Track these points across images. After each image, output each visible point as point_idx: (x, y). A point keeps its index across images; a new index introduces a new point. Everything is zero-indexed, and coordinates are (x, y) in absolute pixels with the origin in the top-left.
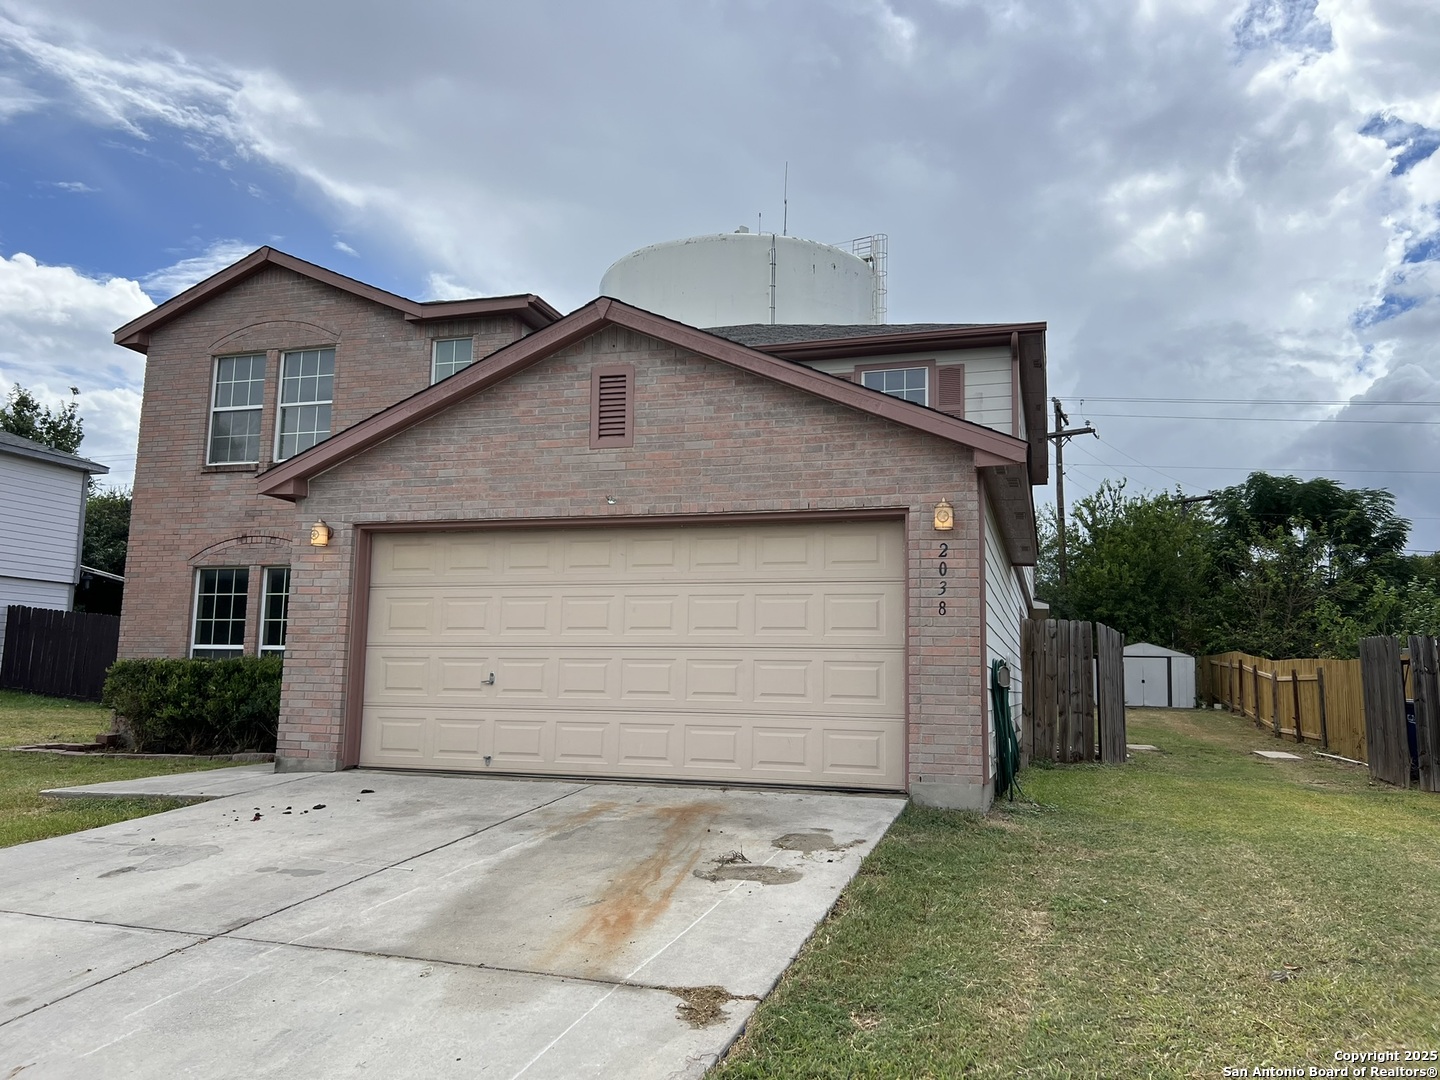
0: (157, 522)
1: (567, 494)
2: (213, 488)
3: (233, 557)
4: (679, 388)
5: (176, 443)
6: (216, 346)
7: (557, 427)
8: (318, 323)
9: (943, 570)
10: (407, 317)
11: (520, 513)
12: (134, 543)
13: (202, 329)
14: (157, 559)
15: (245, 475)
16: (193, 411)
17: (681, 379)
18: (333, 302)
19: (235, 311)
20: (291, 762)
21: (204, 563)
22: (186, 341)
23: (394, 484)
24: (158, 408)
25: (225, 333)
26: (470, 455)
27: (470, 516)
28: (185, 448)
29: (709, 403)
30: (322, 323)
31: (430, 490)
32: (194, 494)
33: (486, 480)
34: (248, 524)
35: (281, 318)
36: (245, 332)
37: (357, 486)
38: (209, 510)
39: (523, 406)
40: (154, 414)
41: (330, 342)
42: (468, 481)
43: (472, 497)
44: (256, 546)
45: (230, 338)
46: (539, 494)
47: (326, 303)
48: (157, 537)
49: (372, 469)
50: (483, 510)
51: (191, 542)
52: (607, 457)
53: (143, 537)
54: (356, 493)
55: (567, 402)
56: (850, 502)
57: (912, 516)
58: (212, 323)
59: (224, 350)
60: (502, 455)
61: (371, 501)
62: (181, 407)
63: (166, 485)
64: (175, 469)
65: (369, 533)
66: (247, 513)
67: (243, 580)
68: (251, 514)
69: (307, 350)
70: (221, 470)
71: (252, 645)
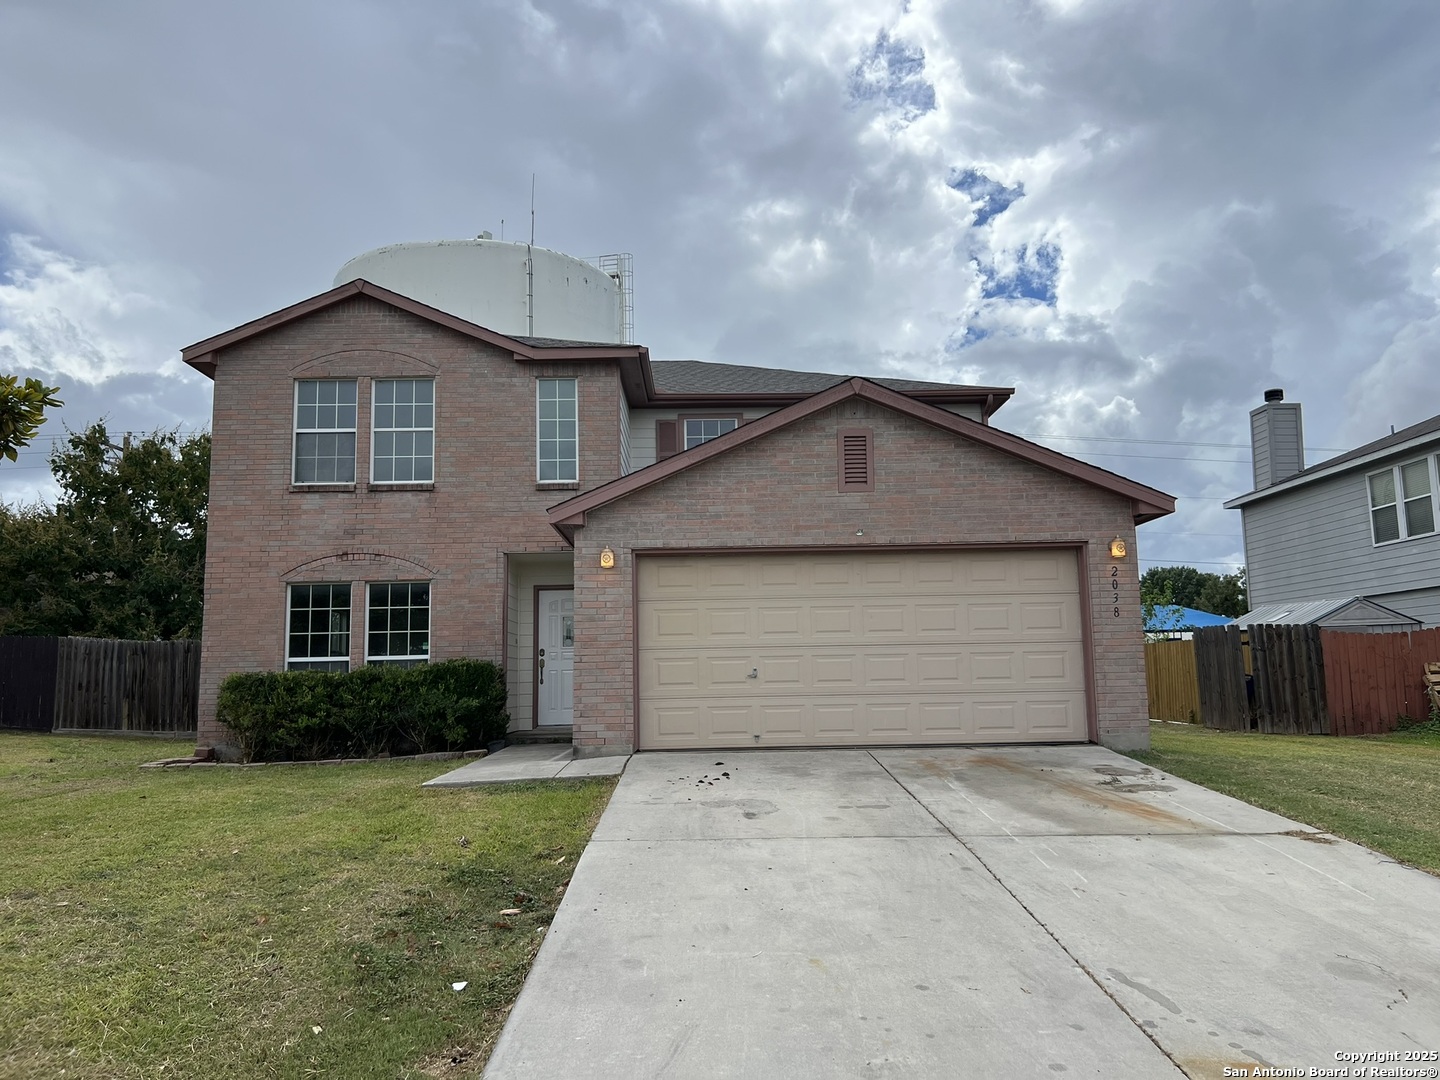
0: (240, 539)
1: (822, 527)
2: (304, 507)
3: (334, 573)
4: (910, 448)
5: (257, 462)
6: (298, 369)
7: (811, 475)
8: (414, 354)
9: (1115, 585)
10: (516, 357)
11: (782, 542)
12: (213, 560)
13: (281, 352)
14: (242, 575)
15: (340, 495)
16: (275, 432)
17: (911, 442)
18: (430, 336)
19: (319, 336)
20: (588, 749)
21: (299, 578)
22: (262, 362)
23: (668, 517)
24: (233, 427)
25: (309, 357)
26: (736, 495)
27: (739, 543)
28: (268, 467)
29: (934, 460)
30: (419, 356)
31: (702, 522)
32: (281, 512)
33: (751, 515)
34: (348, 542)
35: (373, 347)
36: (332, 357)
37: (633, 518)
38: (302, 528)
39: (781, 457)
40: (229, 432)
41: (429, 373)
42: (735, 516)
43: (740, 529)
44: (359, 563)
45: (315, 363)
46: (797, 527)
47: (421, 336)
48: (242, 554)
49: (646, 504)
50: (750, 540)
51: (281, 559)
52: (853, 499)
53: (224, 554)
54: (634, 524)
55: (818, 456)
56: (1046, 536)
57: (1090, 546)
58: (292, 347)
59: (308, 374)
60: (765, 495)
61: (648, 531)
62: (260, 427)
63: (249, 503)
64: (258, 488)
65: (642, 555)
66: (346, 532)
67: (342, 595)
68: (351, 533)
69: (402, 379)
70: (311, 490)
71: (359, 656)
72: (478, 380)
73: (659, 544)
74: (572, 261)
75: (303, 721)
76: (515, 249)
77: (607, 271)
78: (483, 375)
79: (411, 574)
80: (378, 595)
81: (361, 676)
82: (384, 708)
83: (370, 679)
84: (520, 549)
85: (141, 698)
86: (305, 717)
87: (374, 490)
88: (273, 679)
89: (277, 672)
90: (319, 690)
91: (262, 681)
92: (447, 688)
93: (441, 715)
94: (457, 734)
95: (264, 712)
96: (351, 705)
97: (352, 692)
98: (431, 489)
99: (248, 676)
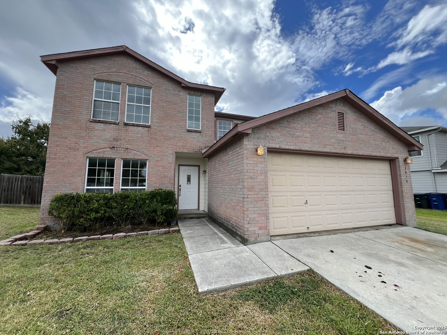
0: (66, 138)
1: (332, 145)
2: (96, 128)
3: (108, 154)
4: (356, 120)
5: (76, 108)
6: (96, 75)
7: (328, 125)
8: (144, 78)
9: (406, 172)
12: (51, 145)
13: (88, 67)
14: (66, 153)
15: (112, 125)
16: (84, 97)
18: (150, 73)
19: (106, 65)
20: (252, 239)
21: (92, 155)
22: (80, 70)
23: (281, 135)
24: (64, 93)
25: (101, 72)
27: (306, 149)
28: (80, 111)
30: (146, 79)
31: (293, 139)
32: (86, 129)
34: (115, 143)
35: (128, 73)
36: (111, 73)
37: (268, 134)
38: (96, 136)
39: (319, 116)
40: (62, 95)
41: (150, 86)
42: (304, 138)
43: (306, 143)
44: (119, 151)
45: (104, 74)
46: (325, 144)
47: (147, 72)
48: (66, 144)
49: (273, 128)
51: (85, 147)
52: (340, 135)
53: (57, 143)
55: (330, 118)
58: (94, 66)
59: (101, 78)
60: (314, 130)
61: (273, 140)
62: (78, 95)
63: (71, 124)
64: (76, 118)
66: (114, 139)
67: (111, 163)
68: (116, 140)
69: (139, 86)
70: (99, 122)
71: (118, 187)
72: (167, 91)
73: (278, 146)
75: (93, 215)
78: (169, 90)
79: (139, 156)
80: (126, 164)
81: (121, 196)
82: (130, 209)
83: (124, 197)
84: (181, 151)
85: (29, 194)
86: (94, 213)
87: (126, 124)
88: (78, 196)
89: (82, 194)
90: (101, 201)
91: (73, 198)
92: (157, 201)
93: (155, 211)
94: (161, 219)
95: (74, 211)
96: (116, 208)
97: (116, 202)
98: (149, 127)
99: (66, 195)
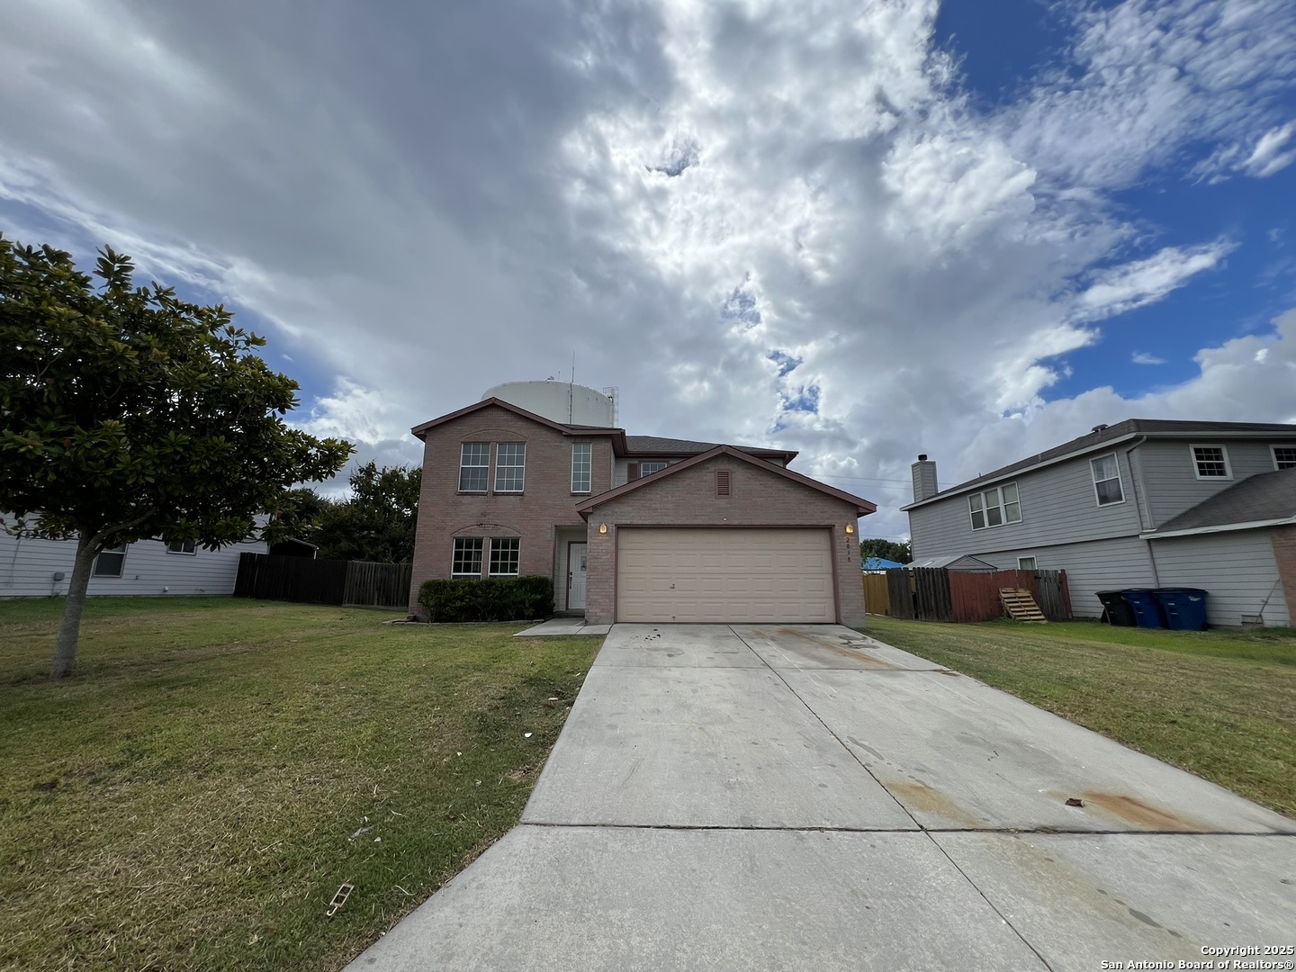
0: (433, 516)
1: (707, 516)
2: (463, 502)
3: (475, 533)
4: (750, 478)
5: (443, 480)
6: (464, 438)
7: (702, 490)
8: (517, 432)
9: (848, 547)
10: (563, 433)
11: (688, 522)
13: (457, 430)
14: (432, 533)
15: (480, 497)
16: (452, 467)
17: (750, 476)
18: (523, 423)
19: (472, 424)
20: (592, 621)
21: (459, 535)
22: (448, 434)
23: (633, 509)
24: (432, 464)
25: (469, 432)
26: (666, 499)
27: (667, 523)
28: (448, 483)
29: (761, 485)
30: (519, 432)
31: (649, 512)
32: (453, 504)
33: (673, 510)
34: (483, 519)
35: (498, 428)
36: (479, 433)
37: (616, 510)
38: (462, 512)
39: (688, 482)
40: (430, 466)
41: (523, 440)
42: (665, 510)
43: (667, 516)
44: (487, 528)
45: (471, 435)
46: (695, 515)
47: (520, 424)
48: (434, 523)
50: (672, 521)
51: (452, 526)
52: (722, 502)
53: (425, 523)
54: (616, 512)
55: (706, 481)
56: (814, 522)
57: (836, 528)
58: (461, 427)
59: (468, 440)
60: (680, 500)
61: (623, 516)
62: (444, 464)
63: (438, 499)
64: (442, 492)
65: (620, 528)
66: (482, 514)
67: (479, 544)
68: (484, 515)
69: (510, 443)
70: (467, 494)
71: (485, 573)
72: (545, 444)
73: (628, 522)
74: (591, 390)
75: (458, 604)
76: (565, 384)
77: (607, 395)
78: (548, 442)
79: (509, 533)
80: (495, 545)
81: (486, 582)
82: (496, 598)
83: (490, 584)
84: (562, 524)
85: (384, 590)
86: (459, 602)
87: (495, 494)
88: (445, 582)
89: (447, 579)
90: (466, 588)
91: (440, 584)
92: (526, 590)
93: (523, 602)
94: (530, 611)
95: (440, 599)
96: (481, 597)
97: (482, 590)
98: (522, 494)
99: (434, 581)
